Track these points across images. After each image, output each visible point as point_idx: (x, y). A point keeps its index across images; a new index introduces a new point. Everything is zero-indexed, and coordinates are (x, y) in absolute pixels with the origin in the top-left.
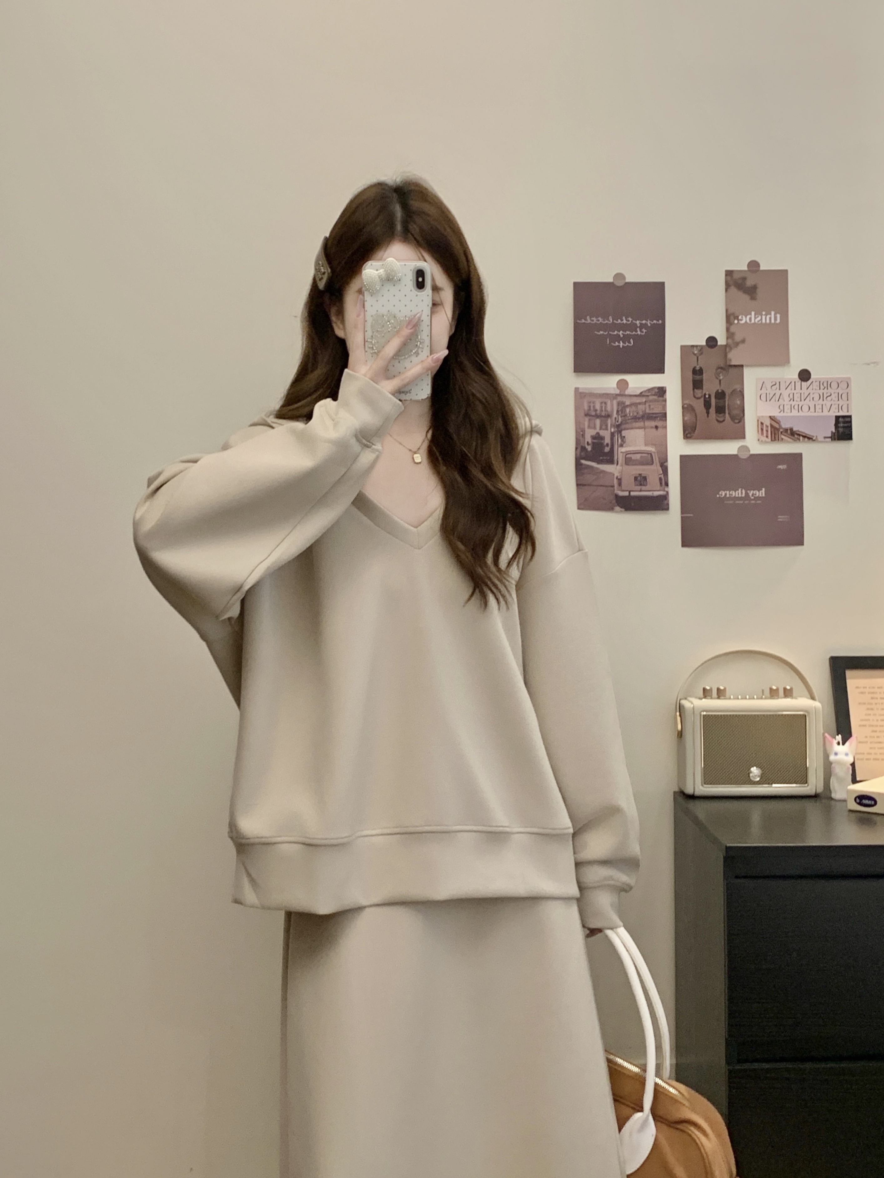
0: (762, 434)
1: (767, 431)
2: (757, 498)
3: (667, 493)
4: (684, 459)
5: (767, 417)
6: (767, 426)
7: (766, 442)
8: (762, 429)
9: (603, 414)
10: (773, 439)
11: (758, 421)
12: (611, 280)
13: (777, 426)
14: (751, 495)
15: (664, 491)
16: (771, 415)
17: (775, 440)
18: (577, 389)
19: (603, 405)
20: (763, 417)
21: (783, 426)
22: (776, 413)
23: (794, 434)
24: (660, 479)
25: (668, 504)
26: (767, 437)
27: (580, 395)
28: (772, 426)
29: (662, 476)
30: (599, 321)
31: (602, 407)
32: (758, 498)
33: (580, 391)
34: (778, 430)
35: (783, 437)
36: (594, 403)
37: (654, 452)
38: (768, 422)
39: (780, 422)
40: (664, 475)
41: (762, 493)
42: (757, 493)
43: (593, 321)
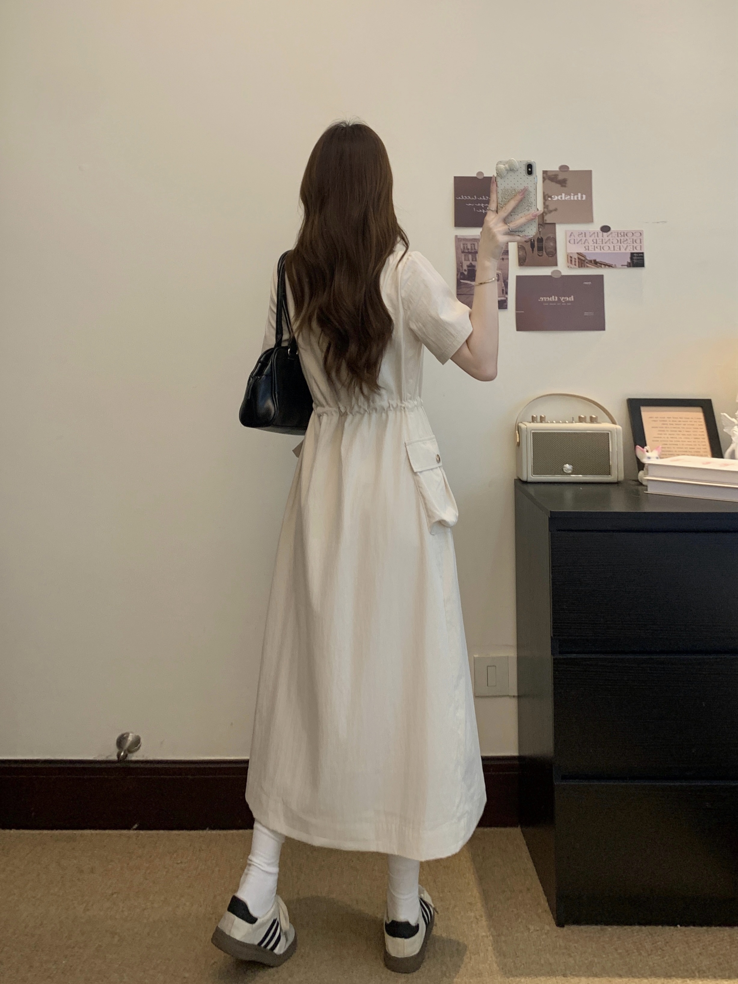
0: (571, 263)
1: (575, 262)
2: (567, 302)
3: (507, 298)
4: (519, 279)
5: (575, 253)
6: (575, 259)
7: (574, 268)
8: (571, 261)
9: (473, 251)
10: (580, 266)
11: (568, 255)
12: (475, 175)
13: (583, 258)
14: (562, 300)
15: (505, 297)
16: (579, 252)
17: (582, 267)
18: (456, 236)
19: (473, 246)
20: (571, 253)
21: (588, 259)
22: (582, 251)
23: (596, 263)
24: (503, 290)
25: (507, 306)
26: (575, 265)
27: (458, 240)
28: (579, 258)
29: (504, 288)
30: (468, 198)
31: (472, 247)
32: (569, 302)
33: (458, 237)
34: (584, 261)
35: (588, 265)
36: (466, 244)
37: (500, 274)
38: (576, 256)
39: (586, 256)
40: (505, 288)
41: (572, 298)
42: (567, 299)
43: (465, 198)
